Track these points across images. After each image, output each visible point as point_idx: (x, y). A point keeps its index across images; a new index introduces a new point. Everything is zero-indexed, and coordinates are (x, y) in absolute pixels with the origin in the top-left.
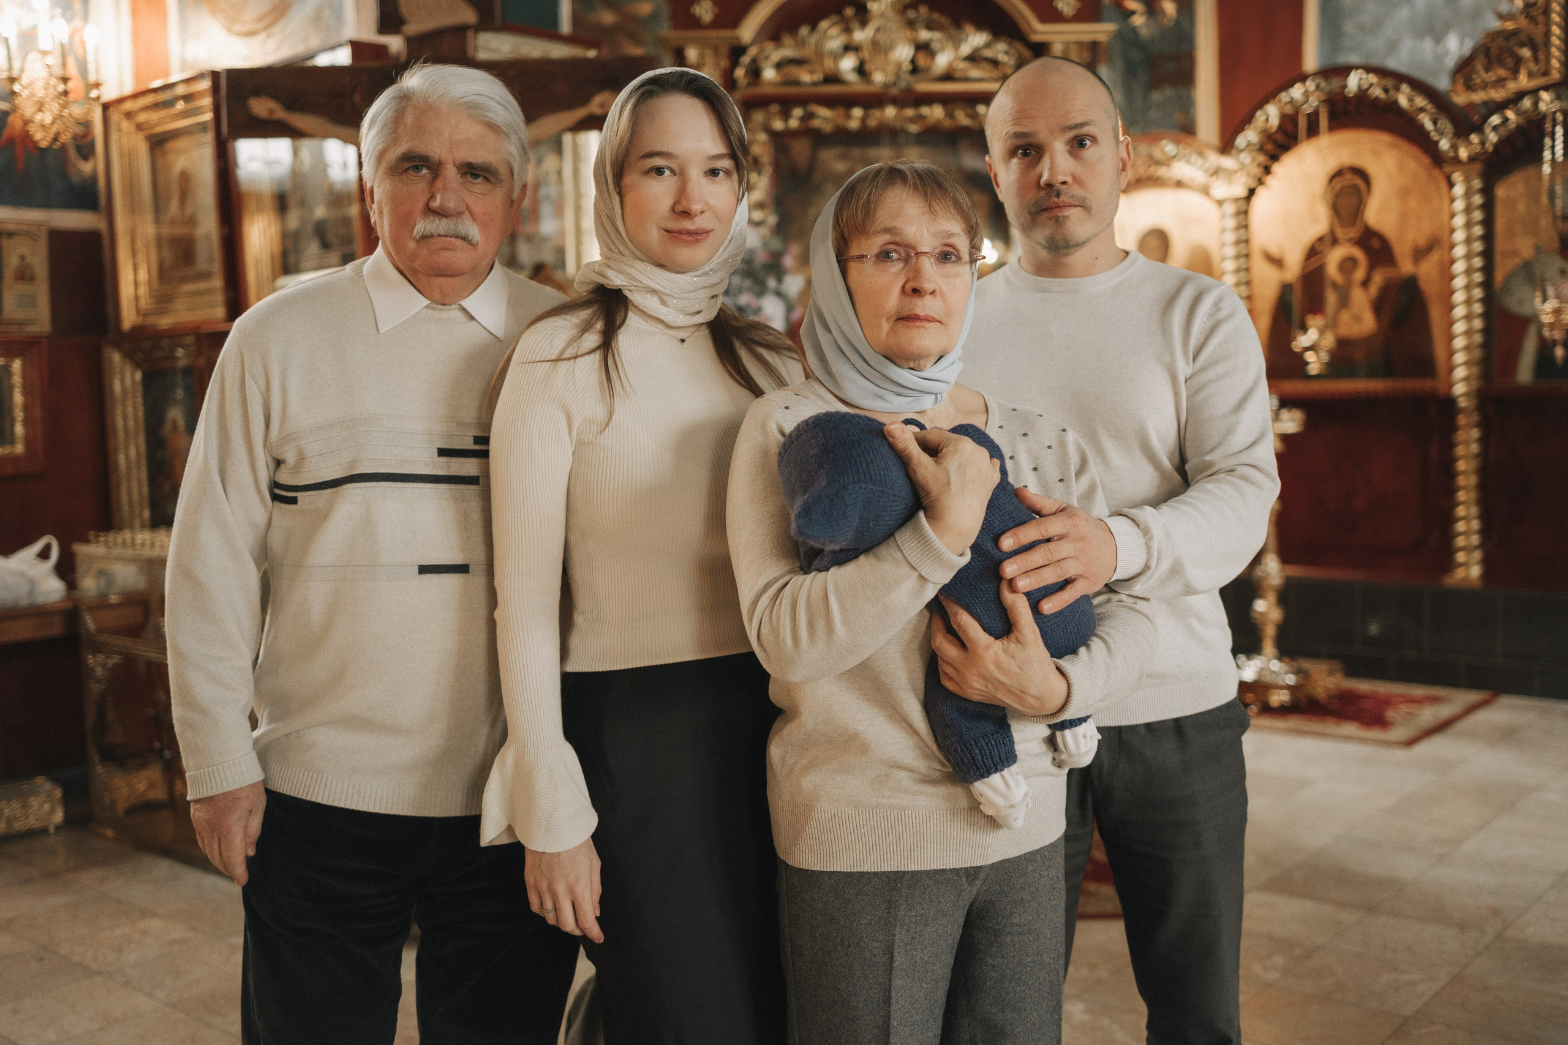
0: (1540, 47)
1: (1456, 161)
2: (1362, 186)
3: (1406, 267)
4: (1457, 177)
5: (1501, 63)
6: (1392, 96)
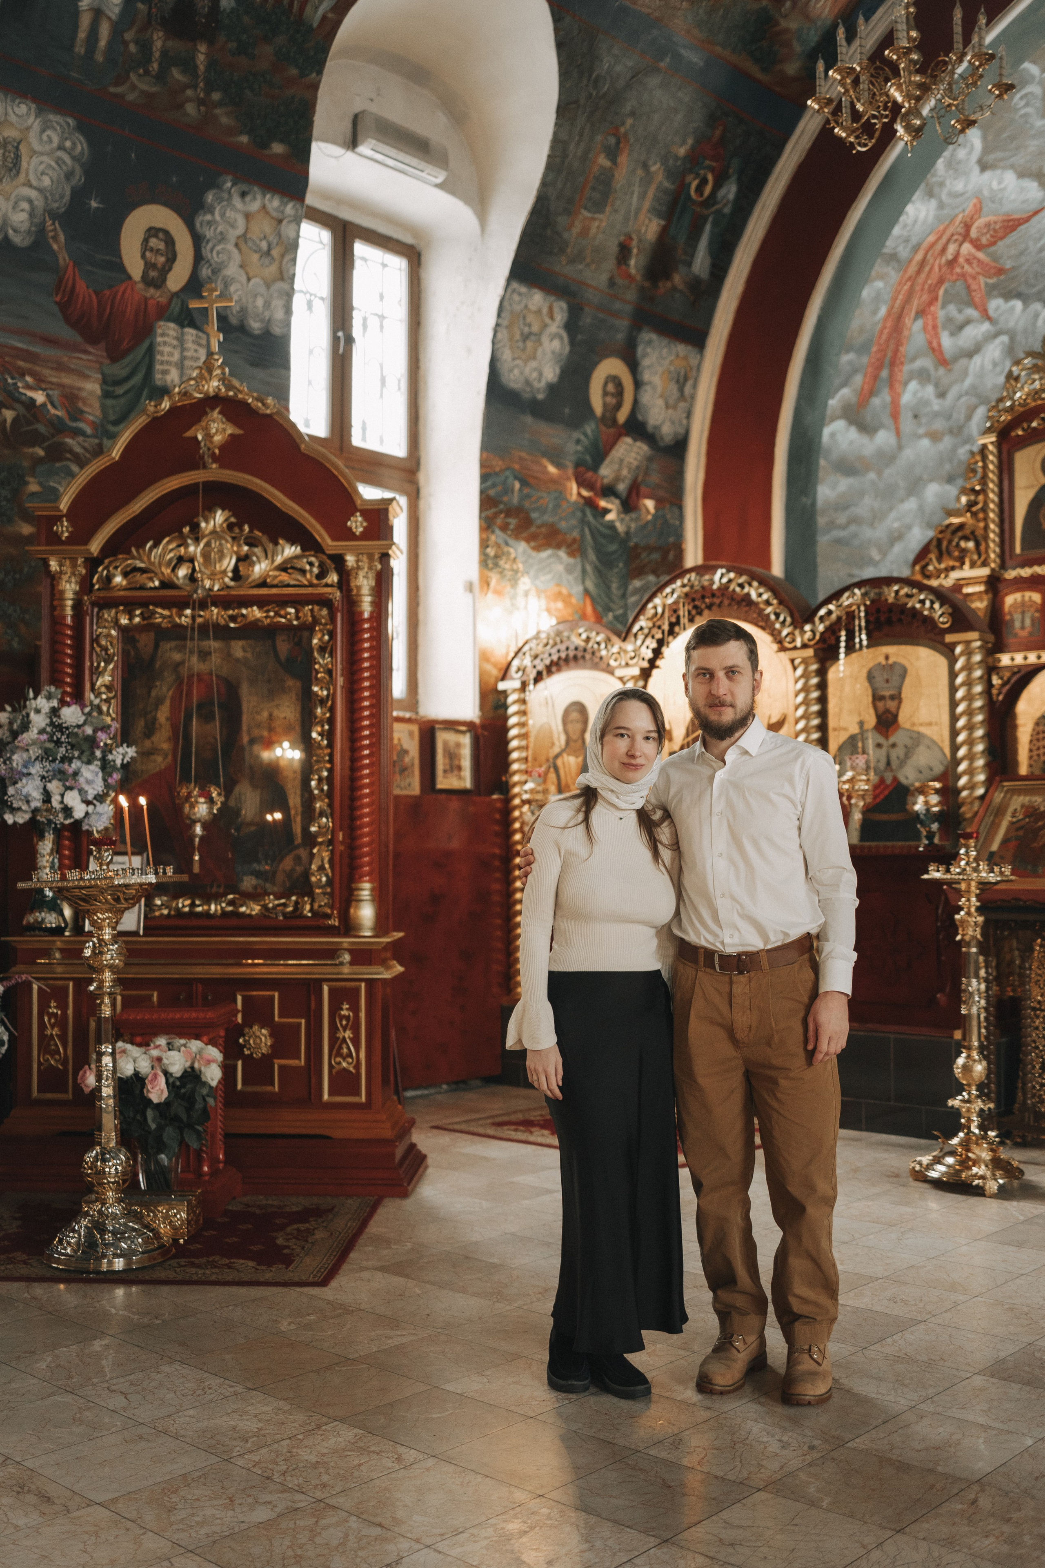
0: (981, 540)
4: (798, 661)
6: (746, 590)
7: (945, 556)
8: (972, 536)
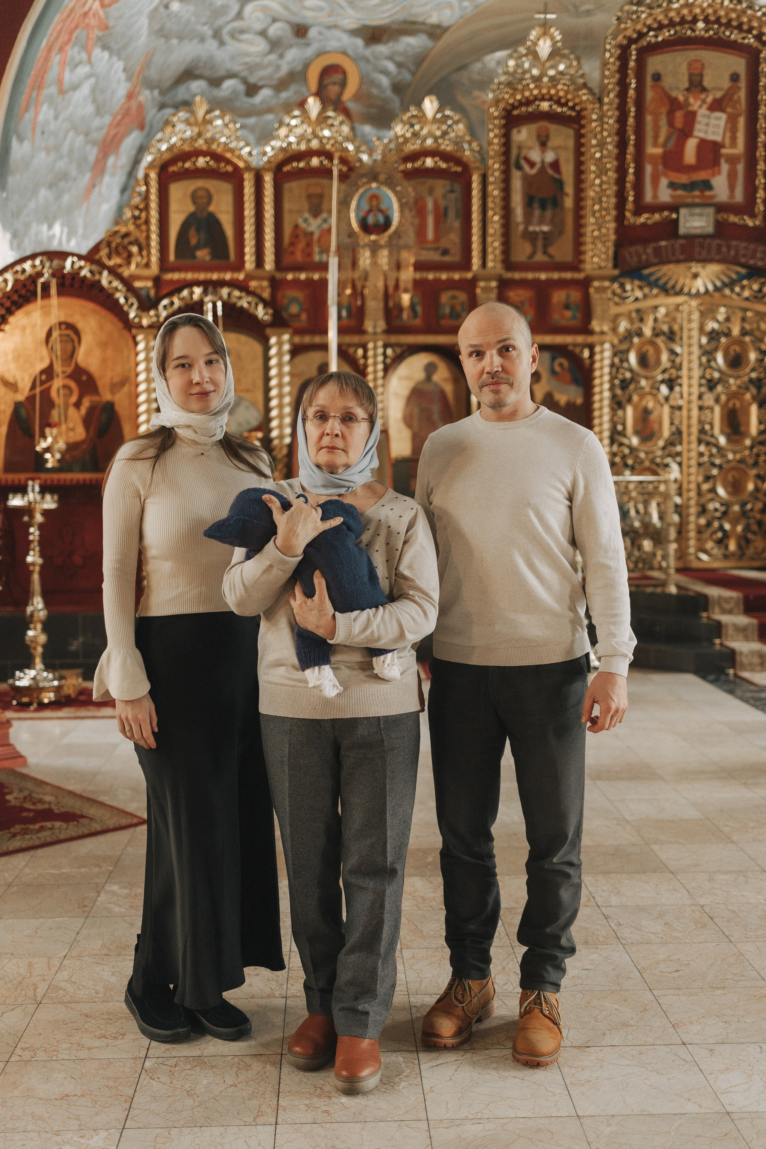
0: (144, 247)
1: (140, 327)
2: (75, 338)
3: (107, 396)
4: (140, 338)
5: (118, 254)
6: (97, 277)
7: (114, 256)
8: (137, 242)
